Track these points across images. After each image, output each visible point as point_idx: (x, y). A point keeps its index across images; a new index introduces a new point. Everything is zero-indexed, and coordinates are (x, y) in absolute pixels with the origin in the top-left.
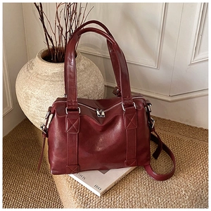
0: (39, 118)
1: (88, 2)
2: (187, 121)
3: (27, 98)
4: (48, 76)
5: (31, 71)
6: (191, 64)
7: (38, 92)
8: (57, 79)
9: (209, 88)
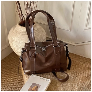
0: (17, 50)
1: (38, 1)
2: (83, 55)
3: (12, 41)
4: (21, 32)
5: (14, 30)
6: (85, 30)
7: (16, 39)
8: (25, 34)
9: (91, 41)
